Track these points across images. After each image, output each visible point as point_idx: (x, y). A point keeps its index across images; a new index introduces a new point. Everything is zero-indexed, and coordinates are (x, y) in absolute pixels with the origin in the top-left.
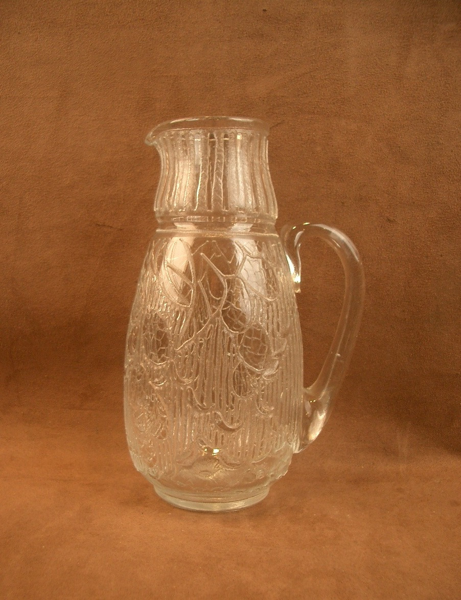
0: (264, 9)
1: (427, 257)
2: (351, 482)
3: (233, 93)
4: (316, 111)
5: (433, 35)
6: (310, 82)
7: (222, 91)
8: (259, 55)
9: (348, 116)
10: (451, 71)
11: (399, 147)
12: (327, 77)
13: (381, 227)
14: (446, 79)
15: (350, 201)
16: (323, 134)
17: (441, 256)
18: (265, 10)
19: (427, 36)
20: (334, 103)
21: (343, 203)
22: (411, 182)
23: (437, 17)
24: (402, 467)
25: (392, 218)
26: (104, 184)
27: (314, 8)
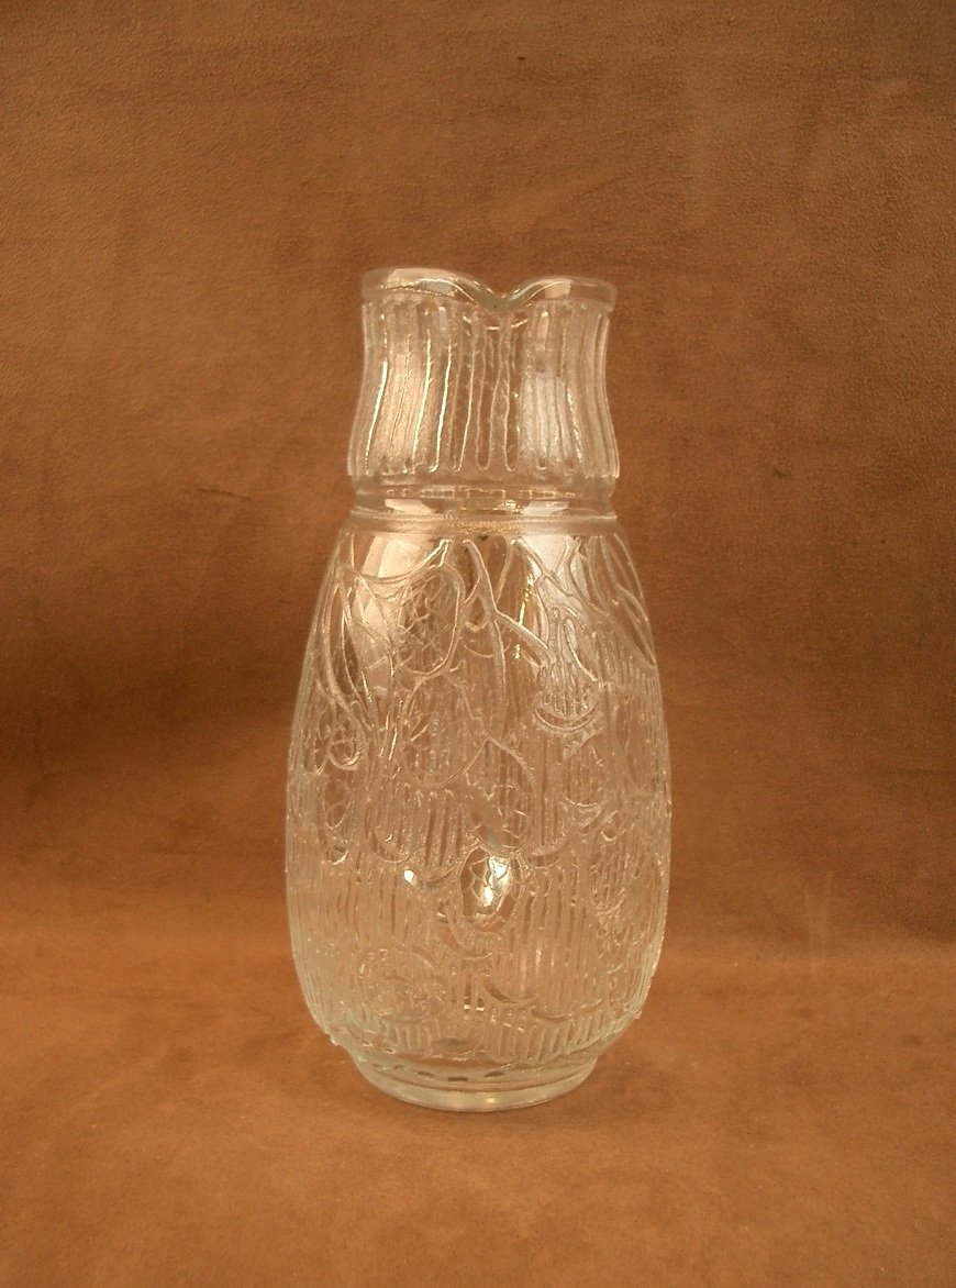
0: (521, 55)
1: (854, 544)
2: (710, 994)
3: (463, 225)
4: (628, 259)
5: (863, 102)
6: (616, 201)
7: (441, 221)
8: (512, 149)
9: (695, 267)
10: (899, 176)
11: (798, 328)
12: (649, 190)
13: (763, 486)
14: (890, 193)
15: (700, 436)
16: (643, 304)
17: (883, 541)
18: (522, 59)
19: (850, 106)
20: (665, 243)
21: (686, 440)
22: (821, 398)
23: (868, 68)
24: (816, 965)
25: (783, 469)
26: (213, 409)
27: (620, 50)
